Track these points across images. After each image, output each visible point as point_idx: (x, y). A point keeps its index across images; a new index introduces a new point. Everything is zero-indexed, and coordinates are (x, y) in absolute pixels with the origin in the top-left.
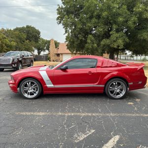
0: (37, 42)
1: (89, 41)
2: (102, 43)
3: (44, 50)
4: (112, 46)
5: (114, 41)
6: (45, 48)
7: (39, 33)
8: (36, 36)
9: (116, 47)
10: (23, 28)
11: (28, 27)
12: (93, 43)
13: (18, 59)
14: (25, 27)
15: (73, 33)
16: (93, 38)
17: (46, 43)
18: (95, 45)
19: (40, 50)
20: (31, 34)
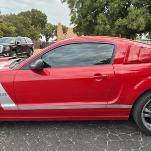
0: (44, 28)
1: (99, 21)
2: (117, 23)
3: (52, 36)
4: (130, 26)
5: (133, 20)
6: (53, 34)
7: (45, 17)
8: (42, 21)
9: (135, 27)
10: (28, 12)
11: (33, 11)
12: (105, 25)
13: (10, 46)
14: (31, 11)
15: (80, 13)
16: (105, 18)
17: (54, 29)
18: (108, 26)
19: (48, 36)
20: (37, 18)
